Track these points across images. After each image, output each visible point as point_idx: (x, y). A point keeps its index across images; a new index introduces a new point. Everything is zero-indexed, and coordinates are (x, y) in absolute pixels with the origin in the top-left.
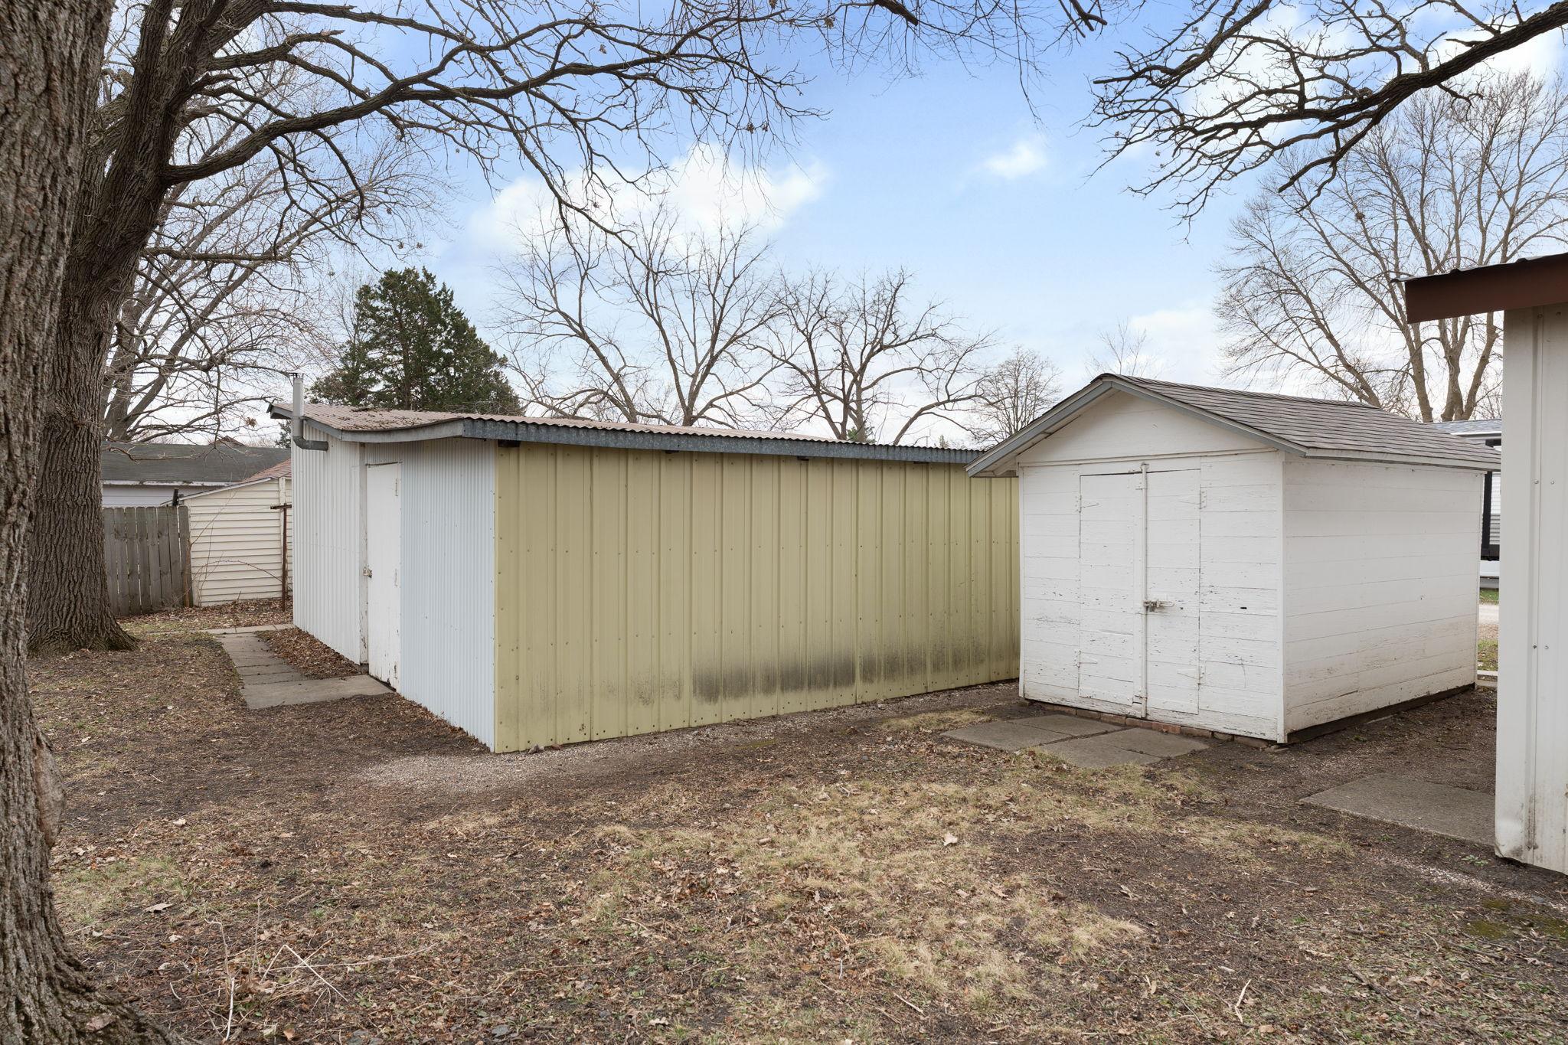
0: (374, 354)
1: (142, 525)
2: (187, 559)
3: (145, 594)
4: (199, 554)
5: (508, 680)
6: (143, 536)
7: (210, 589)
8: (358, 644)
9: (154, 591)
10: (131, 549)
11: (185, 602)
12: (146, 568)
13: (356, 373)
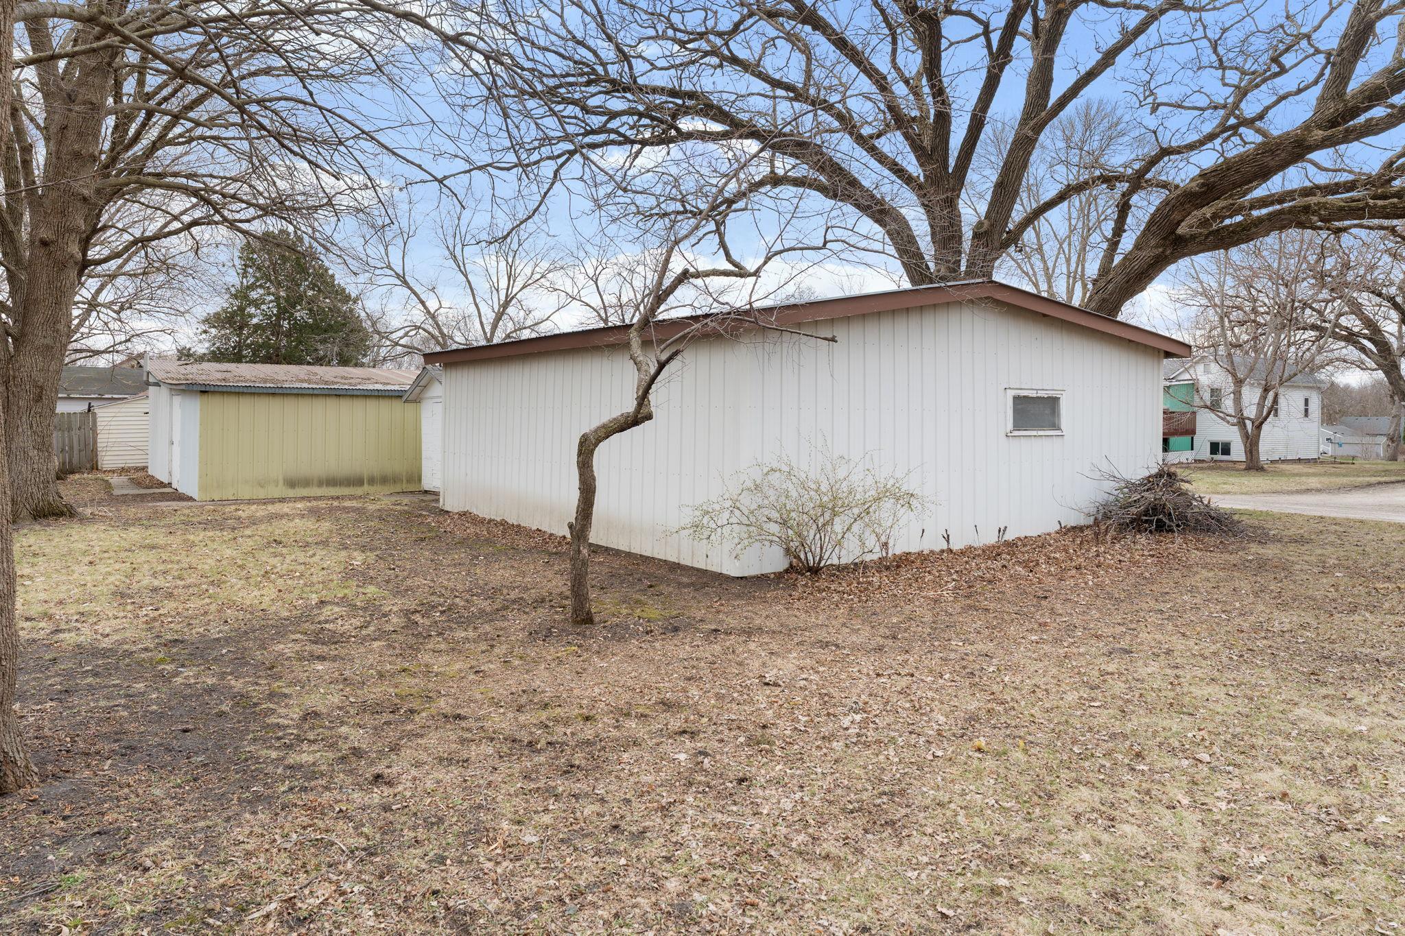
0: (254, 295)
1: (70, 422)
2: (95, 442)
3: (70, 462)
4: (102, 440)
5: (203, 475)
6: (70, 429)
7: (108, 460)
8: (167, 475)
9: (75, 460)
10: (63, 436)
11: (94, 467)
12: (71, 448)
13: (241, 309)
